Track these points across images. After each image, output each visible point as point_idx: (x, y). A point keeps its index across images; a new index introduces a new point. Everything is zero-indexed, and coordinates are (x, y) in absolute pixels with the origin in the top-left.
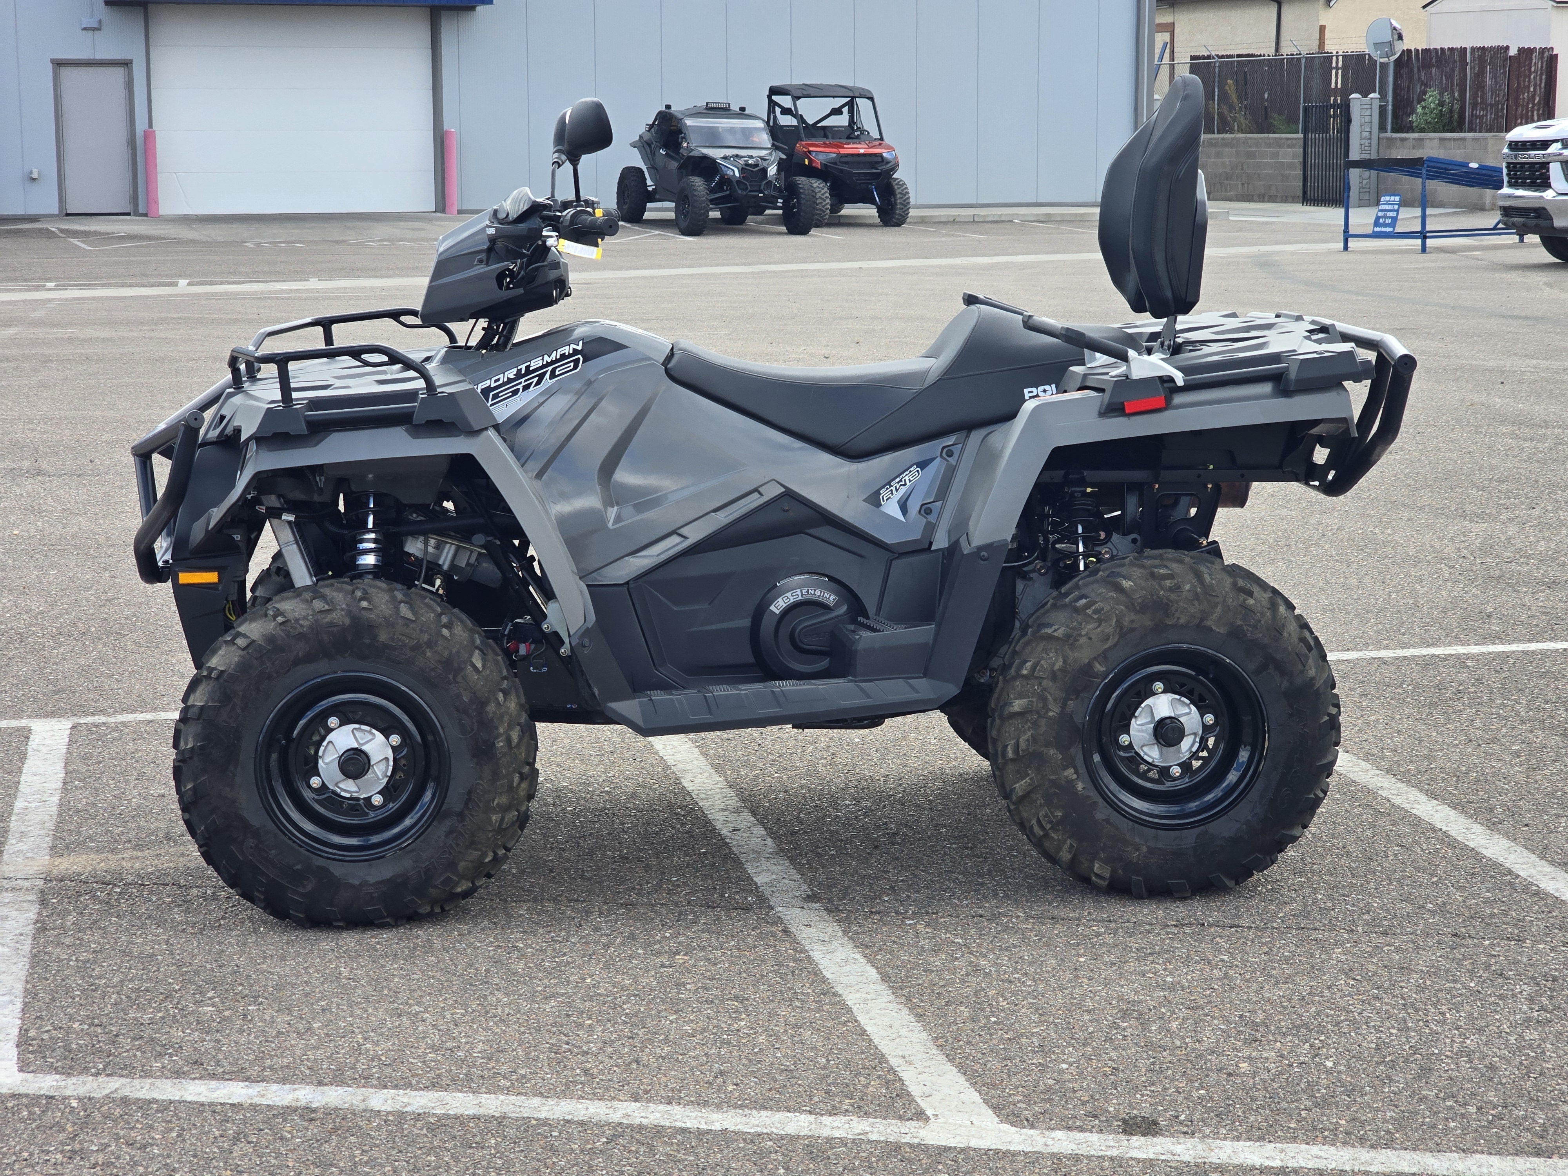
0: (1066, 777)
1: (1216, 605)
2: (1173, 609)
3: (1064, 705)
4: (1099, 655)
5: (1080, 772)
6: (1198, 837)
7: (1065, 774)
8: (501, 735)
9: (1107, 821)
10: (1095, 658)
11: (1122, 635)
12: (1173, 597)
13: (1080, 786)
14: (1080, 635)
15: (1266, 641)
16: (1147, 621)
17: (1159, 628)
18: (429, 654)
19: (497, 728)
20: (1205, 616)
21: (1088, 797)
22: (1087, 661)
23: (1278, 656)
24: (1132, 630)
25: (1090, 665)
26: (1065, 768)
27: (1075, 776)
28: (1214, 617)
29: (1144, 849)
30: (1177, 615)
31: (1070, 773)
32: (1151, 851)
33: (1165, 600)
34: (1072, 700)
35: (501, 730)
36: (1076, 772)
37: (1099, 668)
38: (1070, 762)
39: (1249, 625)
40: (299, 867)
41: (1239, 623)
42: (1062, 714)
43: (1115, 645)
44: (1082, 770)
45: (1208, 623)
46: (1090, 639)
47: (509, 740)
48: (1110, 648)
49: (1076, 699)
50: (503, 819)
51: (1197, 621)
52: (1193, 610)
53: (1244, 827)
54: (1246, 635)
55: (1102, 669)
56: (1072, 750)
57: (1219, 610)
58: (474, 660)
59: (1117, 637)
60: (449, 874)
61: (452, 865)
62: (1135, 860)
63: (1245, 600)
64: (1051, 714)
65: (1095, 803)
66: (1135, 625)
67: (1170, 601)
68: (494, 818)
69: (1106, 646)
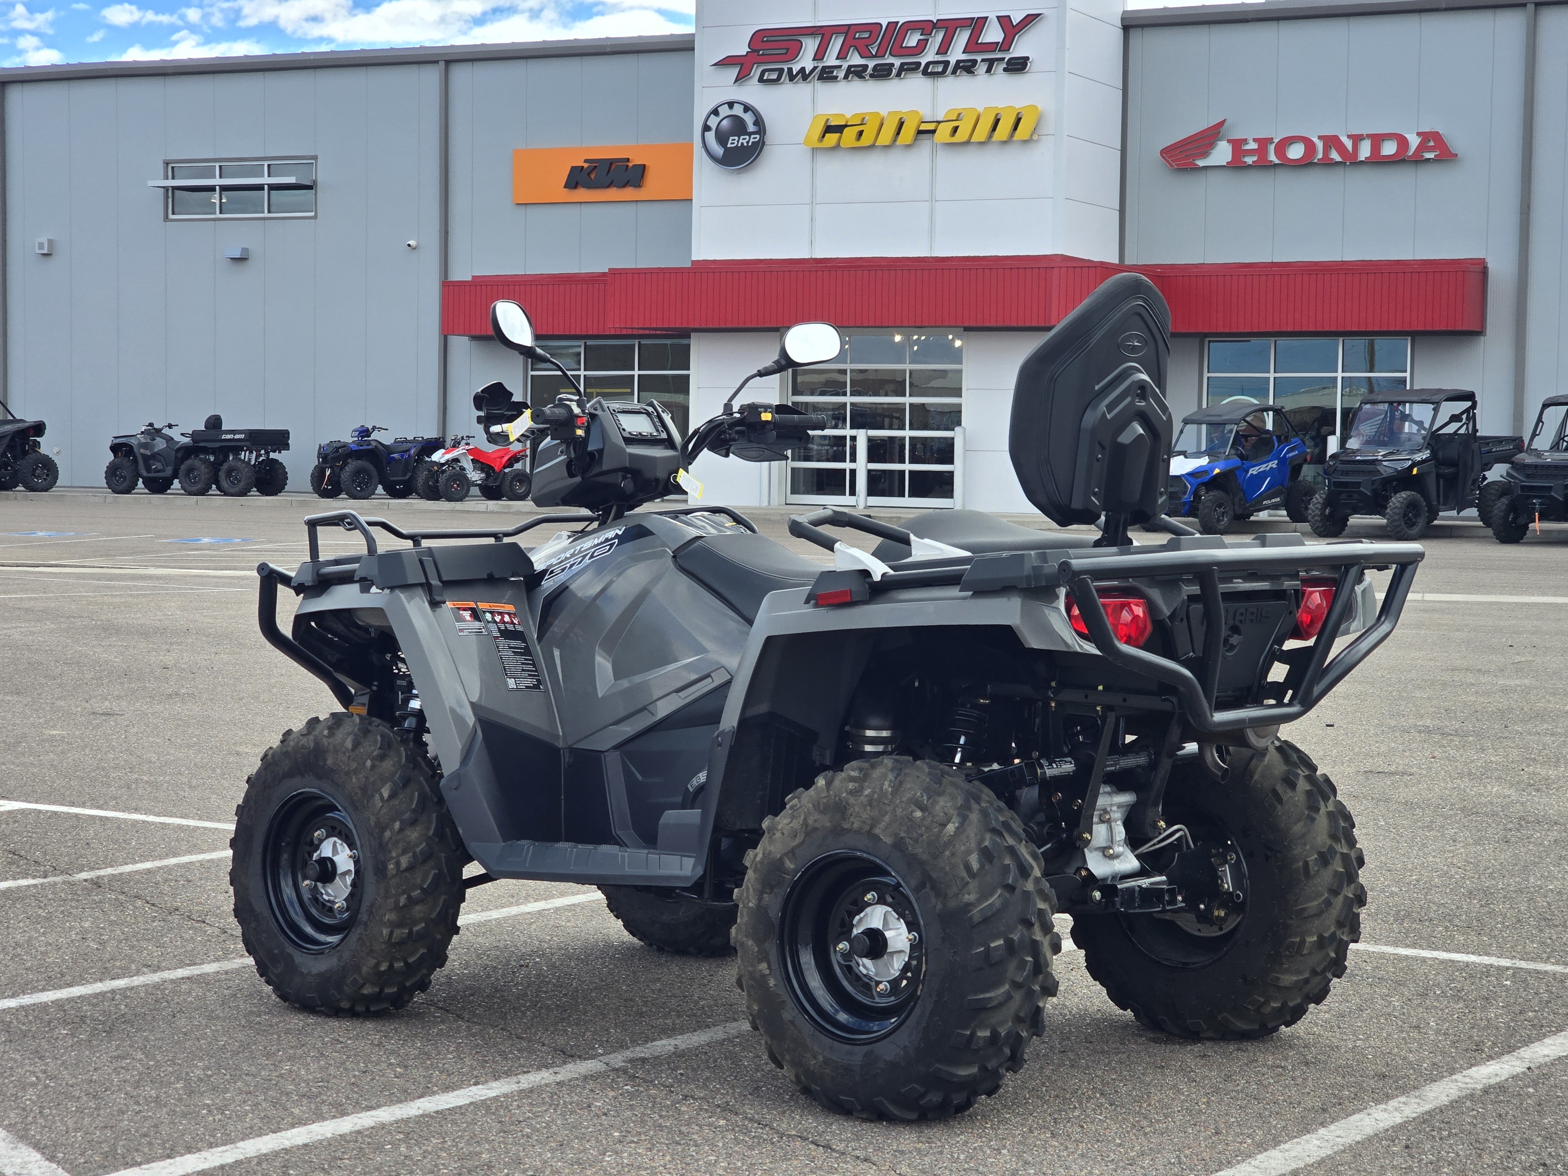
0: (761, 971)
1: (886, 813)
2: (849, 812)
3: (760, 899)
4: (789, 852)
5: (773, 967)
6: (865, 1056)
7: (760, 967)
8: (392, 858)
9: (792, 1022)
10: (786, 854)
11: (808, 834)
12: (852, 800)
13: (772, 982)
14: (777, 829)
15: (925, 857)
16: (825, 821)
17: (837, 831)
18: (354, 780)
19: (390, 852)
20: (874, 823)
21: (779, 995)
22: (779, 856)
23: (934, 875)
24: (815, 829)
25: (781, 859)
26: (760, 961)
27: (767, 972)
28: (882, 825)
29: (821, 1058)
30: (852, 819)
31: (763, 966)
32: (826, 1062)
33: (844, 803)
34: (767, 893)
35: (394, 854)
36: (769, 968)
37: (789, 865)
38: (763, 956)
39: (911, 839)
40: (276, 951)
41: (903, 834)
42: (759, 905)
43: (803, 842)
44: (775, 966)
45: (877, 831)
46: (783, 834)
47: (398, 864)
48: (798, 846)
49: (771, 893)
50: (391, 933)
51: (867, 828)
52: (864, 816)
53: (902, 1052)
54: (907, 849)
55: (792, 866)
56: (766, 944)
57: (887, 818)
58: (383, 790)
59: (803, 836)
60: (355, 976)
61: (358, 968)
62: (812, 1068)
63: (912, 812)
64: (751, 905)
65: (784, 1002)
66: (817, 825)
67: (848, 804)
68: (384, 932)
69: (795, 844)
